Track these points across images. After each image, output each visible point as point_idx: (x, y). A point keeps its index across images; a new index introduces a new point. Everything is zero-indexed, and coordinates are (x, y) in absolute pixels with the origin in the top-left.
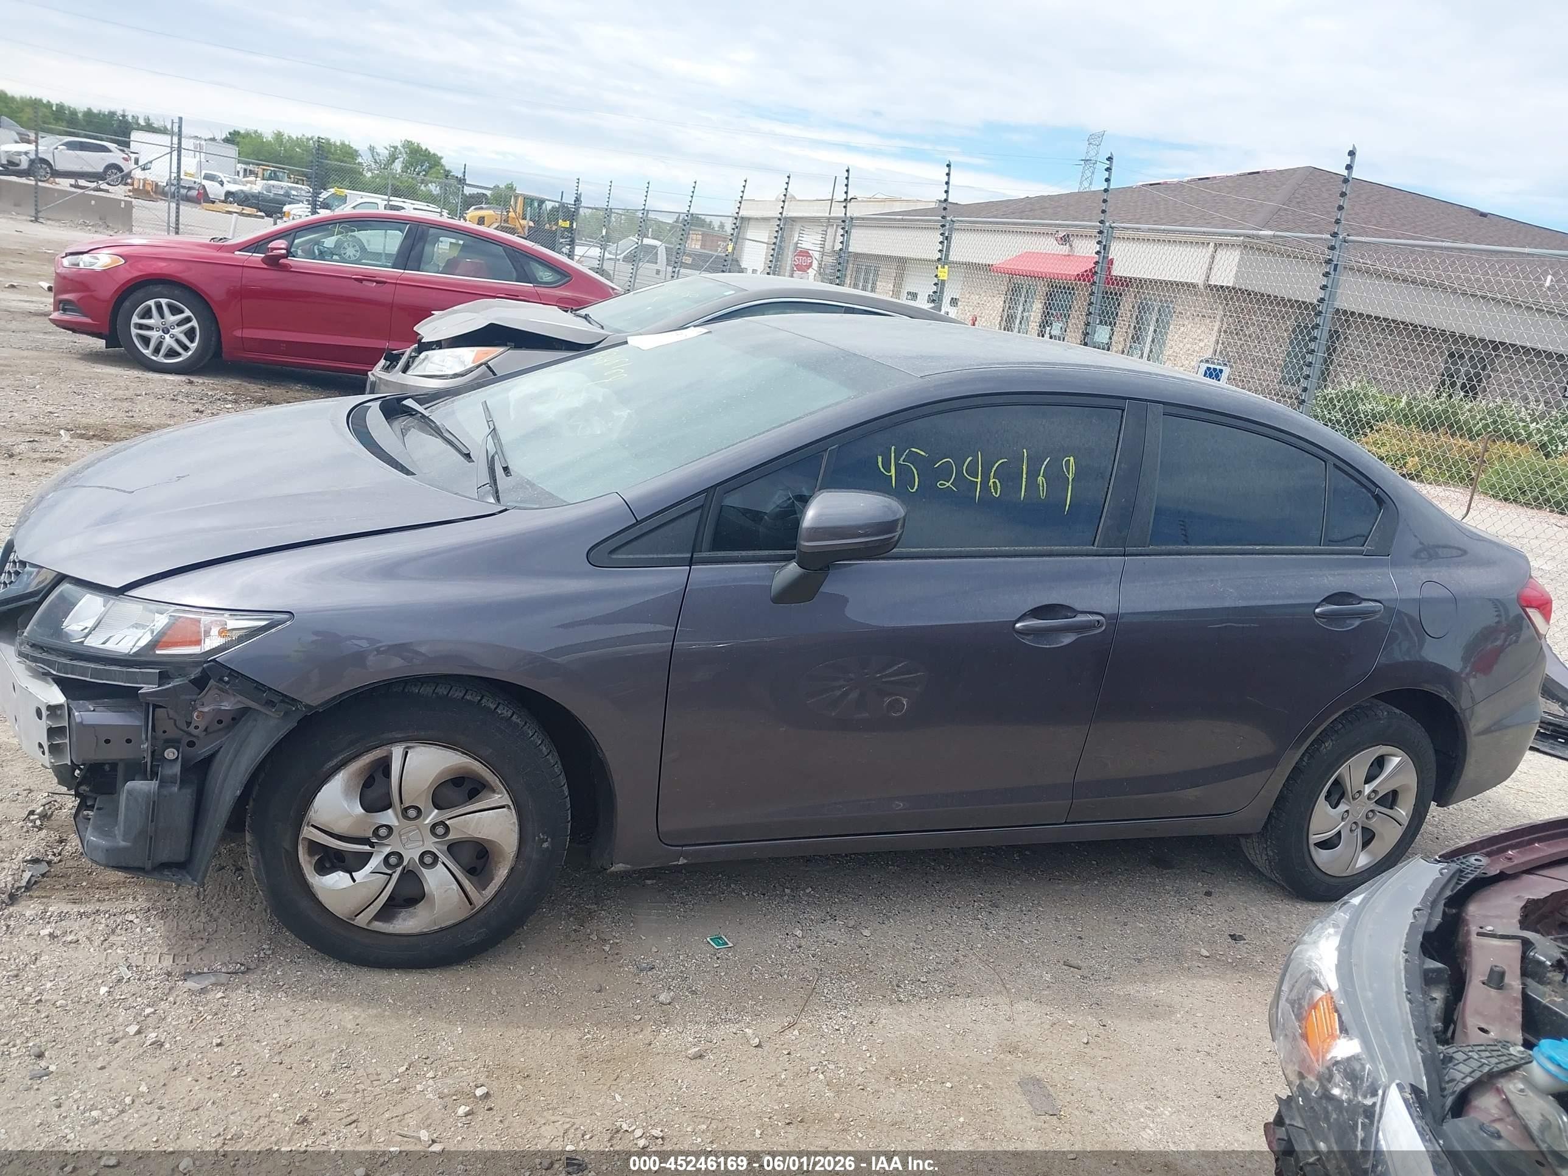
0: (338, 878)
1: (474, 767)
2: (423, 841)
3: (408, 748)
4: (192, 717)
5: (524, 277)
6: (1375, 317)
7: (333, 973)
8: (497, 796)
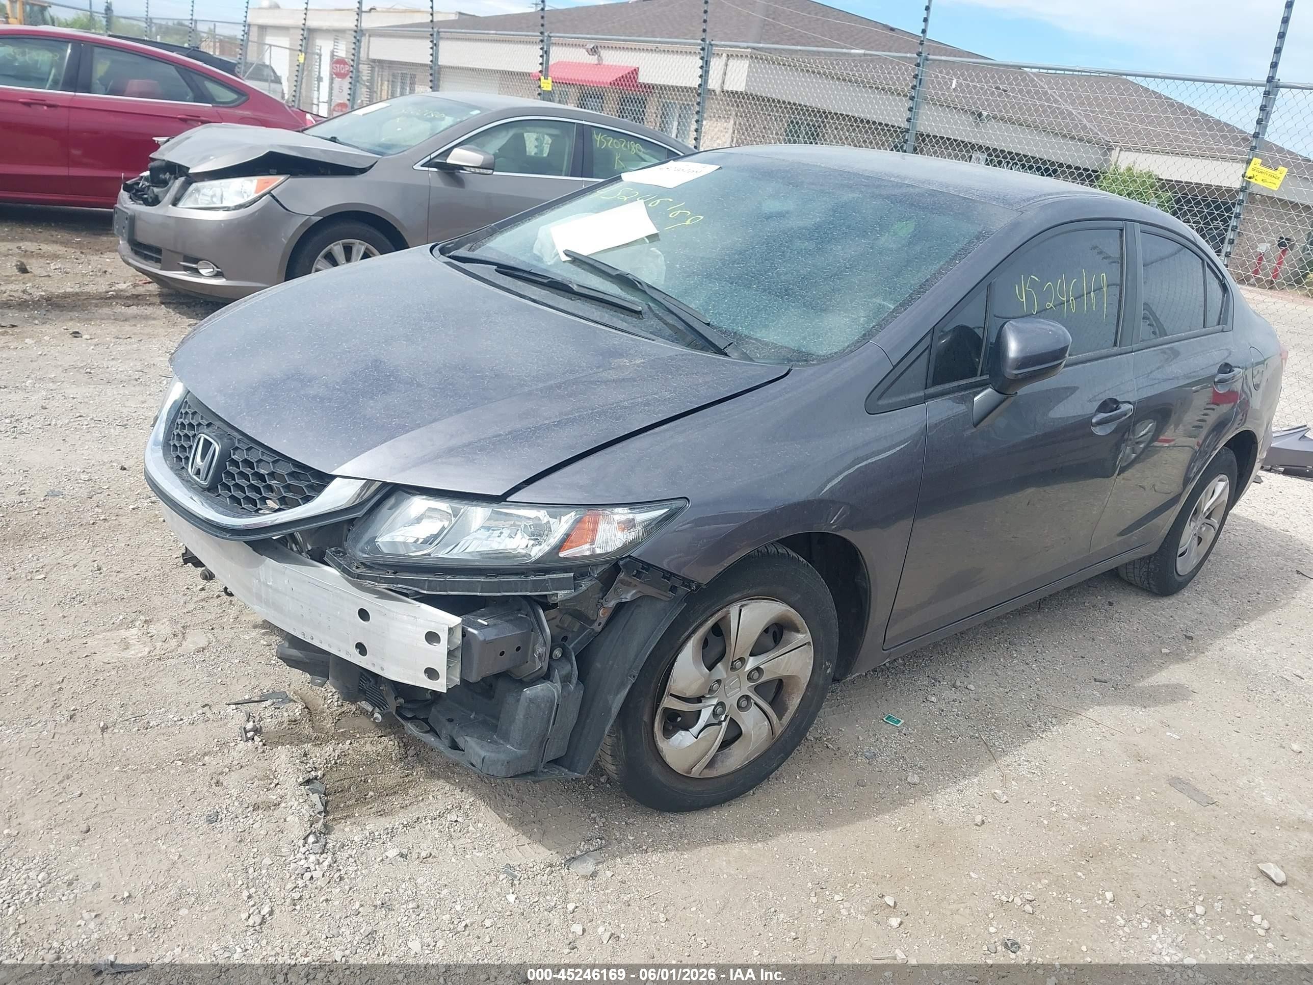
0: (681, 738)
1: (789, 614)
2: (740, 687)
3: (742, 606)
4: (598, 614)
5: (201, 96)
6: (885, 125)
7: (668, 825)
8: (800, 636)
